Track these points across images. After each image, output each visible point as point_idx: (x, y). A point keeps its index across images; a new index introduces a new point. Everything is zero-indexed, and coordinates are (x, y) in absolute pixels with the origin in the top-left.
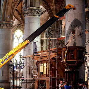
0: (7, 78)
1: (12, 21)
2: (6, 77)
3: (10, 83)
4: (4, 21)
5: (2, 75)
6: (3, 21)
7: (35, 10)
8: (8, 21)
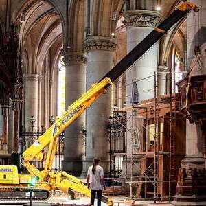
0: (103, 153)
1: (113, 34)
2: (101, 151)
3: (108, 162)
4: (96, 35)
5: (93, 147)
6: (94, 35)
7: (146, 15)
8: (105, 36)
